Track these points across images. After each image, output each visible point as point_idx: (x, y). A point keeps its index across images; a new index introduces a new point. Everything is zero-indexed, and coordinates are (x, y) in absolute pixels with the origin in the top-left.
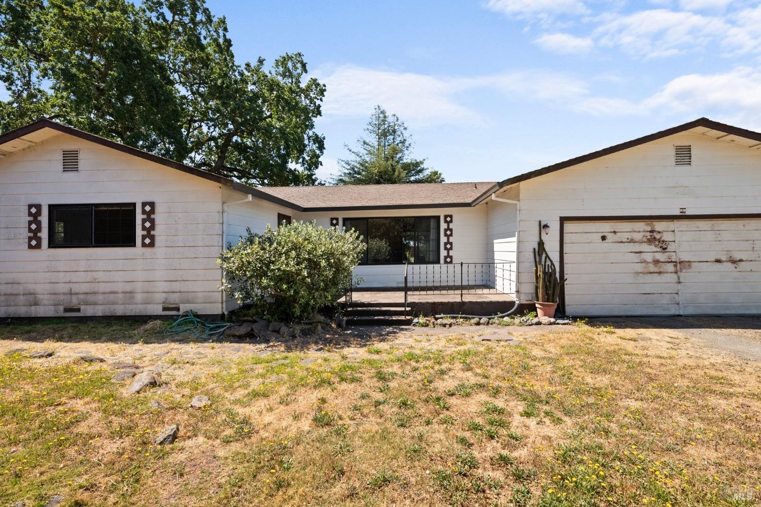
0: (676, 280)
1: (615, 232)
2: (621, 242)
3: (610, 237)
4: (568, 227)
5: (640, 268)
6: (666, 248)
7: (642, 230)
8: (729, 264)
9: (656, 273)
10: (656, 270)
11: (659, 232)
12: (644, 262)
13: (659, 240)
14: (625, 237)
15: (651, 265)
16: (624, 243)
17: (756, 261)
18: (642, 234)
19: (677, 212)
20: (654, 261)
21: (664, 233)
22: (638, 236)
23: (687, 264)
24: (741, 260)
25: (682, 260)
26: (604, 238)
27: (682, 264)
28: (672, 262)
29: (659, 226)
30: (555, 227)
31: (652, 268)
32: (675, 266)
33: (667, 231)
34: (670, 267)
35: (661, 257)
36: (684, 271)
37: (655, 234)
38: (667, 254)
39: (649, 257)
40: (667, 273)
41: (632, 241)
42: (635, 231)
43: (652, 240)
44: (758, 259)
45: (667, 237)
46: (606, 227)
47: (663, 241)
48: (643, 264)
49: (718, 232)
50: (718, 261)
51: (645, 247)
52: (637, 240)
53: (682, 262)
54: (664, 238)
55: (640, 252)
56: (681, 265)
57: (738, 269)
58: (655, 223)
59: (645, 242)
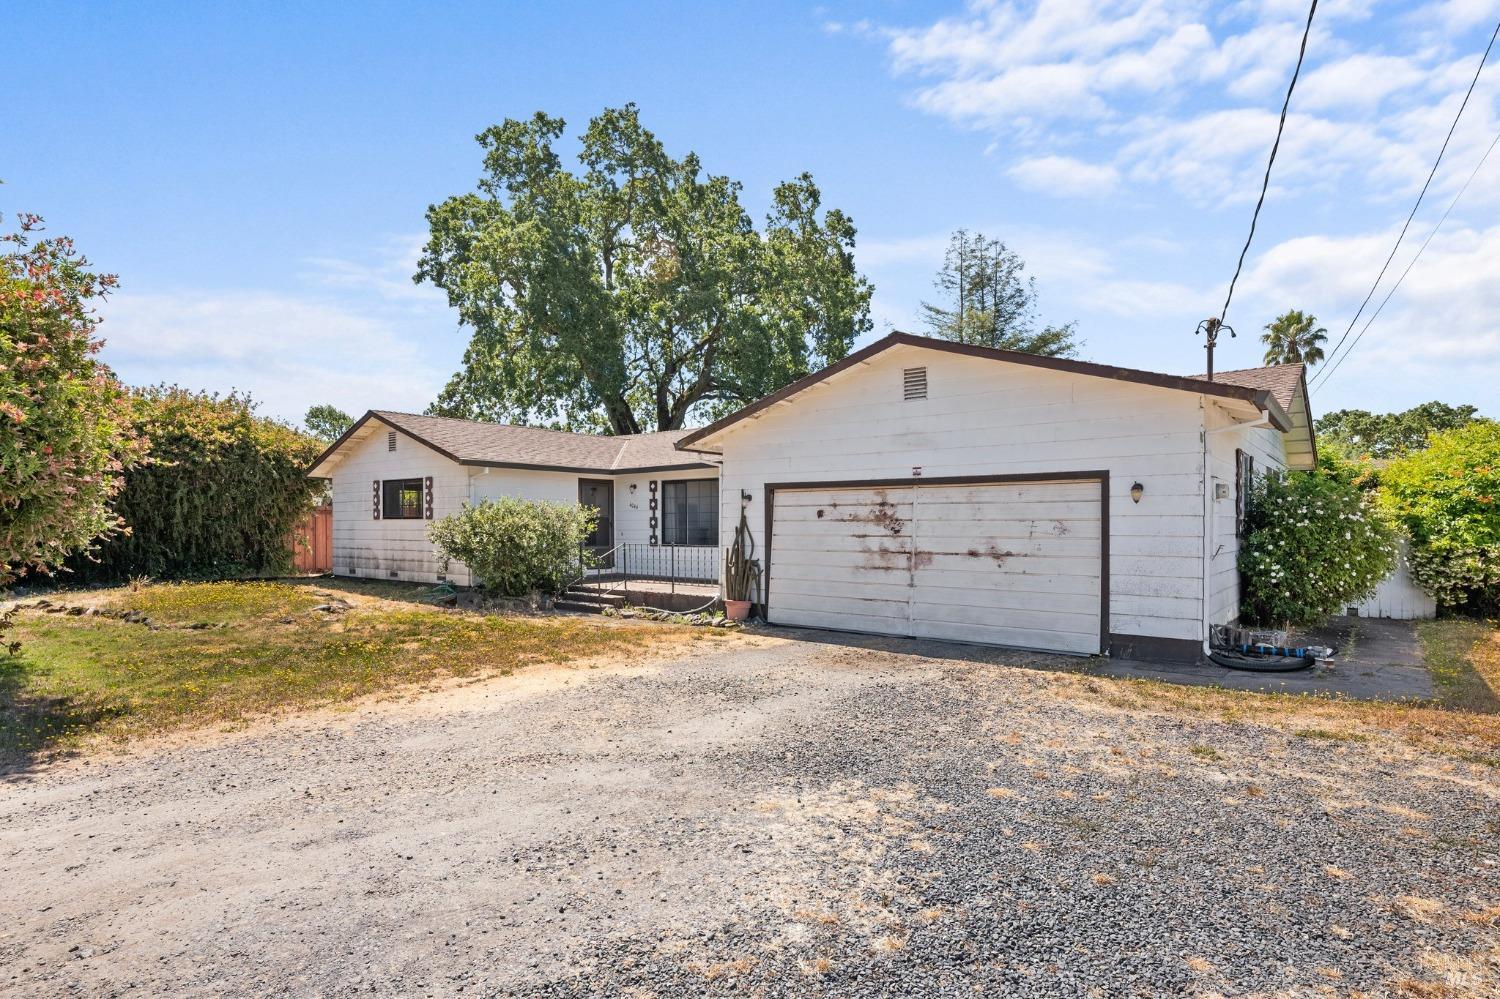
0: (909, 582)
1: (835, 505)
2: (843, 520)
3: (828, 510)
4: (781, 497)
5: (861, 559)
6: (898, 531)
7: (868, 502)
8: (990, 560)
9: (883, 568)
10: (883, 564)
11: (892, 505)
12: (867, 551)
13: (891, 518)
14: (846, 512)
15: (877, 557)
16: (844, 521)
17: (1034, 556)
18: (869, 508)
19: (908, 475)
20: (881, 550)
21: (899, 507)
22: (863, 512)
23: (926, 557)
24: (1009, 554)
25: (919, 550)
26: (820, 514)
27: (919, 557)
28: (905, 553)
29: (894, 495)
30: (759, 497)
31: (878, 561)
32: (909, 559)
33: (903, 504)
34: (902, 561)
35: (891, 544)
36: (921, 567)
37: (886, 508)
38: (900, 539)
39: (874, 544)
40: (898, 569)
41: (855, 519)
42: (861, 505)
43: (881, 518)
44: (1036, 552)
45: (901, 513)
46: (824, 497)
47: (897, 520)
48: (867, 555)
49: (977, 506)
50: (973, 554)
51: (872, 529)
52: (862, 518)
53: (920, 553)
54: (898, 515)
55: (864, 536)
56: (918, 558)
57: (1003, 569)
58: (888, 491)
59: (872, 520)
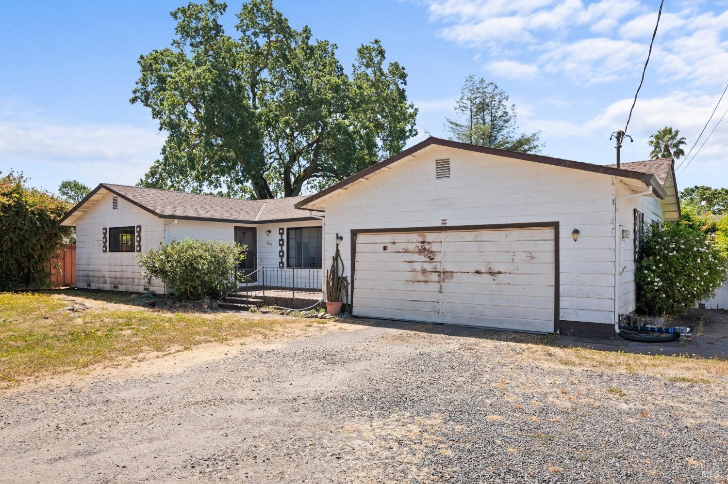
0: (439, 290)
1: (394, 243)
2: (399, 252)
3: (390, 246)
4: (361, 238)
5: (410, 276)
6: (433, 259)
7: (415, 241)
8: (488, 276)
9: (423, 281)
10: (423, 279)
11: (429, 243)
12: (414, 271)
13: (428, 251)
14: (401, 247)
15: (419, 274)
16: (400, 252)
17: (515, 273)
18: (415, 245)
19: (439, 224)
20: (422, 271)
21: (433, 244)
22: (411, 247)
23: (449, 274)
24: (499, 273)
25: (445, 270)
26: (385, 248)
27: (446, 274)
28: (437, 272)
29: (430, 237)
30: (347, 238)
31: (420, 277)
32: (439, 276)
33: (436, 242)
34: (435, 277)
35: (428, 267)
36: (447, 281)
37: (425, 244)
38: (433, 264)
39: (418, 267)
40: (432, 282)
41: (406, 251)
42: (410, 242)
43: (422, 251)
44: (516, 271)
45: (435, 248)
46: (387, 238)
47: (432, 252)
48: (414, 273)
49: (480, 243)
50: (478, 272)
51: (416, 257)
52: (410, 250)
53: (446, 272)
54: (433, 249)
55: (412, 262)
56: (444, 275)
57: (496, 282)
58: (426, 234)
59: (417, 252)
